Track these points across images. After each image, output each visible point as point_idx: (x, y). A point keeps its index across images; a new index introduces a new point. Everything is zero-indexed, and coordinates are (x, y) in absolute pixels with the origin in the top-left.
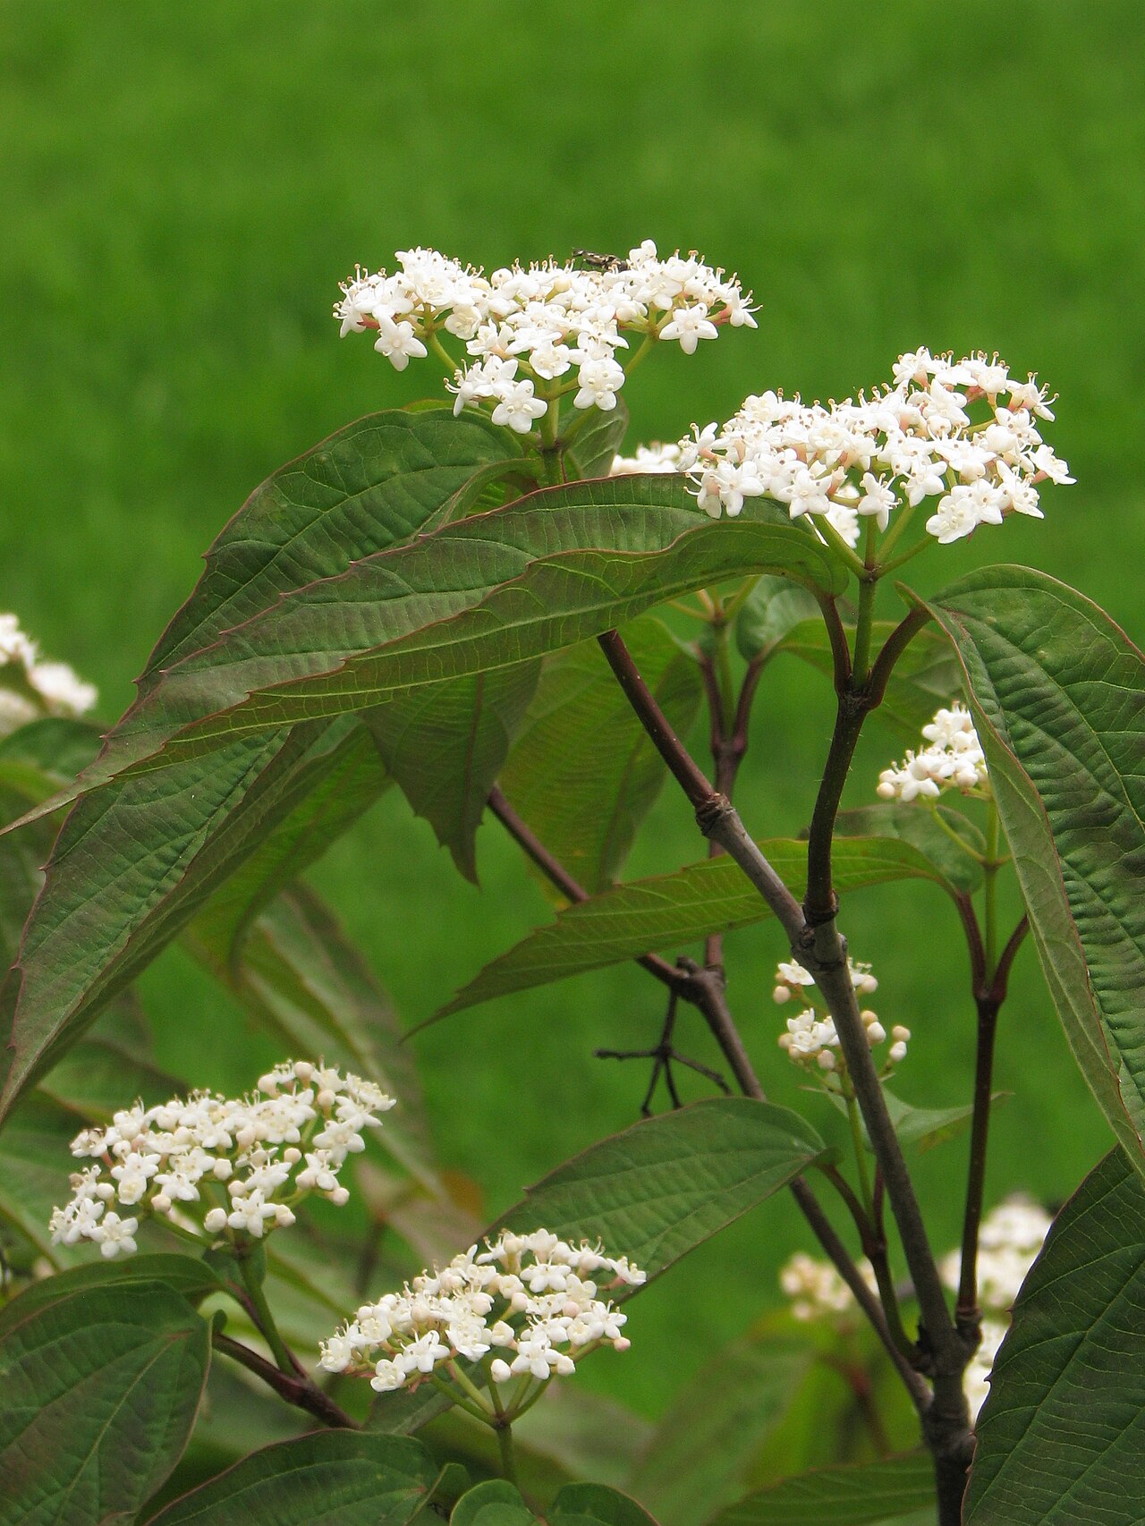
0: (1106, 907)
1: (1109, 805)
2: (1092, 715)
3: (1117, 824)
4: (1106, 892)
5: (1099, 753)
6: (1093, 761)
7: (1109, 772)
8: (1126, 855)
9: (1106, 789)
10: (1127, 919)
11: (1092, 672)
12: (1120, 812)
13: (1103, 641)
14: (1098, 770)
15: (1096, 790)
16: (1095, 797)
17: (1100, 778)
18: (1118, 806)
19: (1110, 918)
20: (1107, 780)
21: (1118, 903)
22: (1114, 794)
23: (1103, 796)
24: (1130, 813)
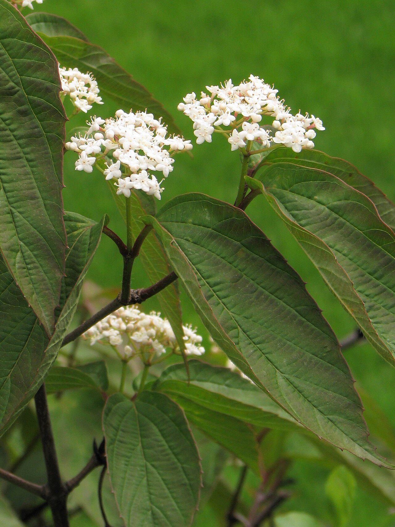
0: (7, 127)
1: (13, 88)
2: (10, 52)
3: (16, 96)
4: (7, 122)
5: (12, 67)
6: (8, 70)
7: (14, 75)
8: (19, 108)
9: (13, 81)
10: (15, 133)
11: (12, 35)
12: (18, 91)
13: (17, 23)
14: (11, 74)
15: (8, 81)
16: (7, 84)
17: (11, 77)
18: (17, 88)
19: (8, 132)
20: (14, 78)
21: (12, 127)
22: (16, 84)
23: (11, 84)
24: (22, 91)
